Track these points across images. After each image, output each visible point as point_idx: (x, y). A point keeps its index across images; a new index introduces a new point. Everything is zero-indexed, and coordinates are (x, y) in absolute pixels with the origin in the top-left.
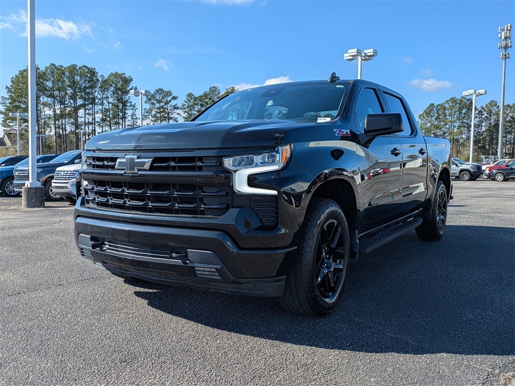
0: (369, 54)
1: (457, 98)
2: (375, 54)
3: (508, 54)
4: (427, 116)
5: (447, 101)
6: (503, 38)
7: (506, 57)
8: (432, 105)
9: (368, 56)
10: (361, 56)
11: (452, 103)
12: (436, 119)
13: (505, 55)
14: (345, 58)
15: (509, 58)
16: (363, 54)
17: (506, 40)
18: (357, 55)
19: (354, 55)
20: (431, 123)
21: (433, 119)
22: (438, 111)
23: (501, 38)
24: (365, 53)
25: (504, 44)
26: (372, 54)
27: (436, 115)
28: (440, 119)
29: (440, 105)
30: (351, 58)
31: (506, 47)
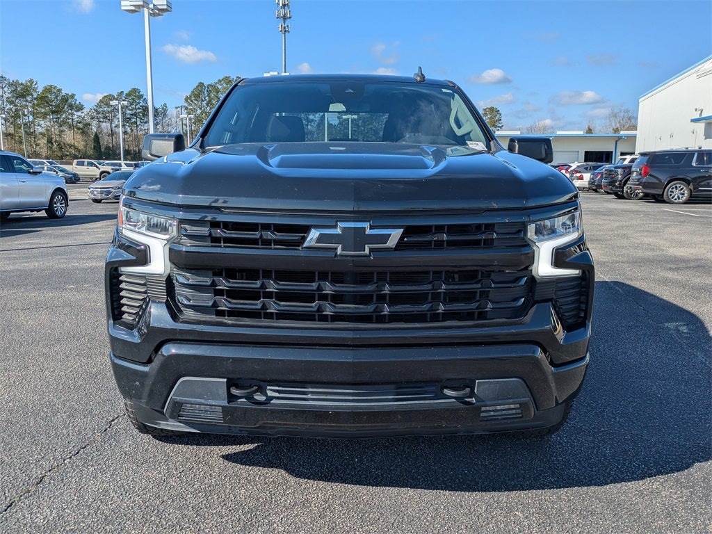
0: (160, 7)
1: (232, 77)
2: (169, 9)
3: (288, 26)
4: (195, 100)
5: (220, 81)
6: (281, 5)
7: (285, 31)
8: (201, 84)
9: (159, 10)
10: (148, 8)
11: (227, 85)
12: (208, 104)
13: (285, 28)
14: (123, 8)
15: (289, 32)
16: (151, 6)
17: (284, 8)
18: (143, 6)
19: (139, 6)
20: (201, 109)
21: (204, 103)
22: (209, 92)
23: (279, 4)
24: (154, 5)
25: (282, 12)
26: (165, 7)
27: (207, 98)
28: (212, 104)
29: (211, 85)
30: (133, 8)
31: (285, 18)
